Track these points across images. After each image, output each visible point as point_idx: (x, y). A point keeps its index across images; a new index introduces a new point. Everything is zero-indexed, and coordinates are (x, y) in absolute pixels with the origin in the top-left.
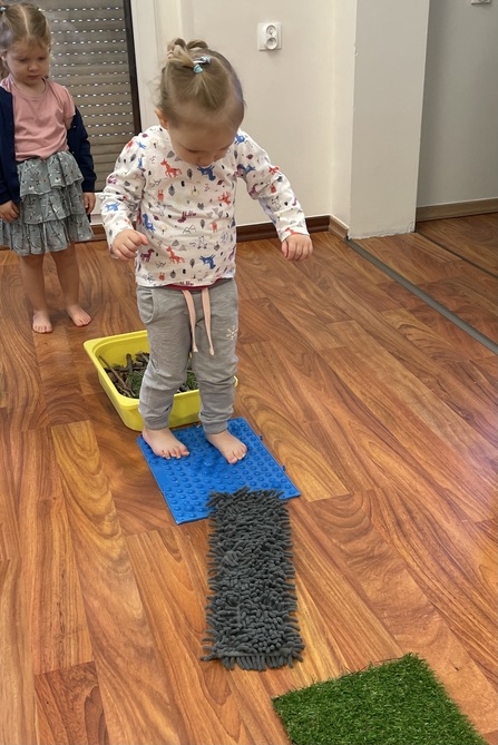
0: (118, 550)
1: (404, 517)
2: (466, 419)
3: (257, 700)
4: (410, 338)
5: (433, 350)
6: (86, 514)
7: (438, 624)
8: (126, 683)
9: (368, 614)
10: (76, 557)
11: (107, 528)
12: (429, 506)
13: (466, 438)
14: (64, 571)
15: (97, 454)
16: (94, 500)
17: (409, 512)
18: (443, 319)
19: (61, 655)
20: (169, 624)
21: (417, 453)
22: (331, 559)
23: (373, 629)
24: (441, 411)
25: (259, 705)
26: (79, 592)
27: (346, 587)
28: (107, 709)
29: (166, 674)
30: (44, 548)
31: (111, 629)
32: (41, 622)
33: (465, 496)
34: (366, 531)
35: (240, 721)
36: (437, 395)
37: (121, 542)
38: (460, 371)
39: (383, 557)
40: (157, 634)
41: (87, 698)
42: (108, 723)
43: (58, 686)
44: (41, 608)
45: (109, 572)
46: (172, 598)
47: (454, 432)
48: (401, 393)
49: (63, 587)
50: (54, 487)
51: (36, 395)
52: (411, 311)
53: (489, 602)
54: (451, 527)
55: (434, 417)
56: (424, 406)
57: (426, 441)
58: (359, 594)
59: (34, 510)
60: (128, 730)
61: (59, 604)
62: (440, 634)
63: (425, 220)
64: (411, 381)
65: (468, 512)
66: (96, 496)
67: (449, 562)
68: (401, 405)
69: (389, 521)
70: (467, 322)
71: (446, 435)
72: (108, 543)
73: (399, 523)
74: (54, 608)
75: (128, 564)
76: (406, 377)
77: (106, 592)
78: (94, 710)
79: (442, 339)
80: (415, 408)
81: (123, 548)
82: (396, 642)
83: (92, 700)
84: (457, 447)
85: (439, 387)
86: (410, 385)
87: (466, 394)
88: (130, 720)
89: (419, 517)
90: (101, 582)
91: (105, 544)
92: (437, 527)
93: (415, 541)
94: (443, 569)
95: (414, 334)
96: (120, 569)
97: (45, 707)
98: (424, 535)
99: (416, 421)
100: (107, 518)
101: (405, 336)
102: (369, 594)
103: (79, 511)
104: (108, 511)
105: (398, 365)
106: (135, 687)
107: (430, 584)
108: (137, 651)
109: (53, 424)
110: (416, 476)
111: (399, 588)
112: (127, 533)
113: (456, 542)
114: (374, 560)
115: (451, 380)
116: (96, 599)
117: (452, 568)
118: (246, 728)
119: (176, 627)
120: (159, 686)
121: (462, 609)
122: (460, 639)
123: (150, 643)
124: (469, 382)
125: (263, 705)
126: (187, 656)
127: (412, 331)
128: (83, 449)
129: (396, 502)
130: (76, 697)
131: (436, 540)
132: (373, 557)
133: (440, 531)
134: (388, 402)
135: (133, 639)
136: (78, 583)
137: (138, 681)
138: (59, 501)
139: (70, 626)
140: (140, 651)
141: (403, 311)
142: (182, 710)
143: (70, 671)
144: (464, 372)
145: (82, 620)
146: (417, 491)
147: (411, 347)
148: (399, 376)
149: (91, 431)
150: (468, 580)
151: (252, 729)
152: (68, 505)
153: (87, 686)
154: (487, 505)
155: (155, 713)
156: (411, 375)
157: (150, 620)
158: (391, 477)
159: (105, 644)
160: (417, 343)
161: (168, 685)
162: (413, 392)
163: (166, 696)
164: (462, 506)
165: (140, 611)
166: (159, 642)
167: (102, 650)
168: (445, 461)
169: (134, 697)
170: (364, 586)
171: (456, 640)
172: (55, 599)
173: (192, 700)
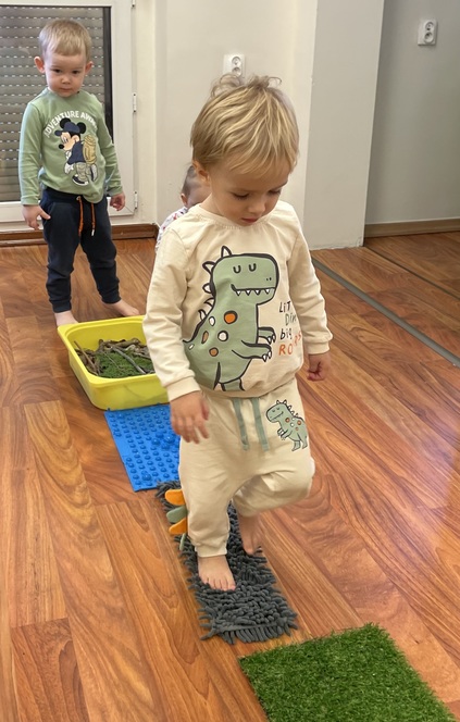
0: (89, 519)
1: (361, 501)
2: (419, 415)
3: (225, 662)
4: (362, 339)
5: (385, 352)
6: (58, 485)
7: (398, 600)
8: (98, 639)
9: (329, 587)
10: (50, 522)
11: (78, 498)
12: (386, 492)
13: (419, 432)
14: (38, 535)
15: (68, 431)
16: (66, 472)
17: (367, 496)
18: (393, 324)
19: (36, 610)
20: (138, 588)
21: (373, 444)
22: (293, 536)
23: (335, 602)
24: (394, 406)
25: (227, 666)
26: (52, 554)
27: (308, 562)
28: (81, 662)
29: (137, 633)
30: (19, 513)
31: (83, 589)
32: (16, 580)
33: (420, 485)
34: (325, 512)
35: (209, 680)
36: (390, 392)
37: (91, 511)
38: (410, 370)
39: (343, 536)
40: (127, 596)
41: (62, 651)
42: (82, 675)
43: (33, 639)
44: (16, 567)
45: (80, 538)
46: (141, 565)
47: (408, 426)
48: (355, 389)
49: (37, 550)
50: (27, 459)
51: (10, 376)
52: (362, 316)
53: (446, 582)
54: (407, 512)
55: (388, 411)
56: (378, 402)
57: (380, 433)
58: (319, 568)
59: (9, 479)
60: (101, 682)
61: (33, 565)
62: (400, 610)
63: (373, 237)
64: (365, 379)
65: (424, 499)
66: (67, 469)
67: (406, 544)
68: (356, 400)
69: (348, 503)
70: (416, 328)
71: (400, 429)
72: (79, 512)
73: (357, 506)
74: (29, 568)
75: (98, 531)
76: (359, 374)
77: (79, 555)
78: (68, 663)
79: (392, 342)
80: (369, 404)
81: (93, 516)
82: (357, 614)
83: (66, 653)
84: (411, 439)
85: (391, 384)
86: (364, 382)
87: (417, 392)
88: (103, 674)
89: (376, 502)
90: (73, 546)
91: (76, 513)
92: (393, 511)
93: (373, 523)
94: (400, 550)
95: (366, 336)
96: (91, 535)
97: (21, 659)
98: (382, 518)
99: (370, 415)
100: (77, 489)
101: (357, 338)
102: (330, 569)
103: (51, 481)
104: (79, 483)
105: (351, 363)
106: (107, 644)
107: (389, 563)
108: (109, 610)
109: (25, 402)
110: (372, 464)
111: (359, 565)
112: (97, 503)
113: (412, 526)
114: (333, 538)
115: (402, 379)
116: (68, 561)
117: (409, 549)
118: (214, 687)
119: (145, 591)
120: (130, 643)
121: (421, 588)
122: (419, 615)
123: (120, 604)
124: (421, 381)
125: (231, 667)
126: (157, 617)
127: (362, 333)
128: (54, 426)
129: (353, 487)
130: (51, 650)
131: (393, 524)
132: (332, 536)
133: (397, 516)
134: (343, 397)
135: (105, 599)
136: (51, 547)
137: (111, 639)
138: (32, 471)
139: (44, 585)
140: (111, 611)
141: (354, 315)
142: (153, 667)
143: (45, 626)
144: (415, 373)
145: (56, 580)
146: (373, 478)
147: (363, 348)
148: (353, 374)
149: (61, 409)
150: (425, 561)
151: (220, 687)
152: (41, 475)
153: (61, 640)
154: (441, 493)
155: (127, 668)
156: (364, 374)
157: (120, 583)
158: (348, 464)
159: (77, 602)
160: (369, 345)
161: (139, 643)
162: (366, 388)
163: (136, 653)
164: (418, 494)
165: (111, 574)
166: (130, 604)
167: (75, 609)
168: (399, 451)
169: (106, 652)
170: (326, 562)
171: (416, 615)
172: (29, 560)
173: (162, 658)
